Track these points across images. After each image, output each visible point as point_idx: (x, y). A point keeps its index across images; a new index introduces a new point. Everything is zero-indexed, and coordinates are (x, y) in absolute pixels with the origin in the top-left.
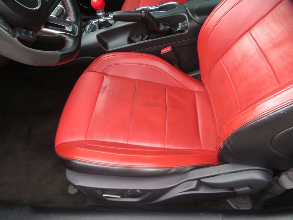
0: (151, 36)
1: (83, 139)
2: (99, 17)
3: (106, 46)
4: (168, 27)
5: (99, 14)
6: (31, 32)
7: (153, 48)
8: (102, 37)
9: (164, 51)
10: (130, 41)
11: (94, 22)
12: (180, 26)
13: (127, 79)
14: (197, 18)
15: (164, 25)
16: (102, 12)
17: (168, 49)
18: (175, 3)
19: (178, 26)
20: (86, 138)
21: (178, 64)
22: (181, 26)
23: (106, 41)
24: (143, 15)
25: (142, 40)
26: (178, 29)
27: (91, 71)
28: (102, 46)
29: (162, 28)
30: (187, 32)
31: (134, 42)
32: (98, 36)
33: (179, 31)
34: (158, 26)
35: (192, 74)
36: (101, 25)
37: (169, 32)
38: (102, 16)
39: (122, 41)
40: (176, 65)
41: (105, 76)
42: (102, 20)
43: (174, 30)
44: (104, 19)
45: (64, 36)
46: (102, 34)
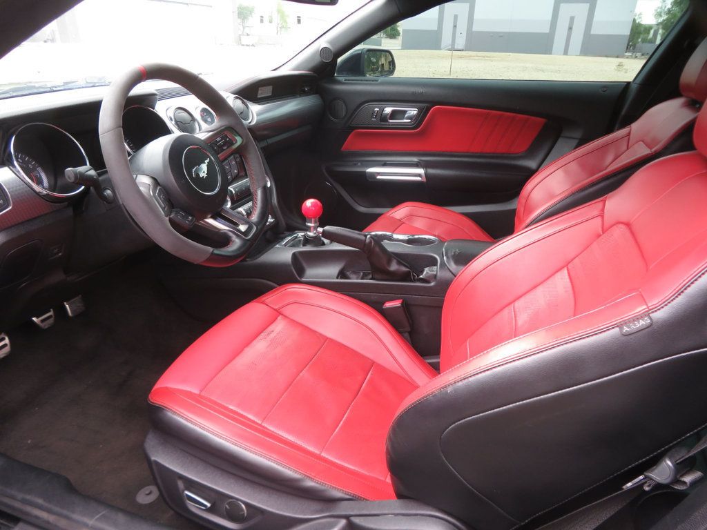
0: (376, 276)
1: (196, 391)
2: (308, 229)
3: (301, 272)
4: (404, 269)
5: (309, 224)
6: (190, 218)
7: (374, 297)
8: (300, 259)
9: (389, 305)
10: (342, 274)
11: (301, 234)
12: (425, 273)
13: (314, 332)
14: (453, 266)
15: (399, 263)
16: (315, 222)
17: (397, 304)
18: (432, 238)
19: (422, 272)
20: (201, 391)
21: (410, 333)
22: (427, 273)
23: (305, 265)
24: (368, 240)
25: (362, 279)
26: (421, 276)
27: (263, 303)
28: (294, 270)
29: (394, 267)
30: (432, 284)
31: (347, 278)
32: (294, 254)
33: (421, 279)
34: (389, 262)
35: (431, 359)
36: (307, 241)
37: (405, 277)
38: (312, 229)
39: (329, 272)
40: (406, 335)
41: (280, 316)
42: (311, 234)
43: (414, 276)
44: (315, 233)
45: (231, 234)
46: (301, 253)
